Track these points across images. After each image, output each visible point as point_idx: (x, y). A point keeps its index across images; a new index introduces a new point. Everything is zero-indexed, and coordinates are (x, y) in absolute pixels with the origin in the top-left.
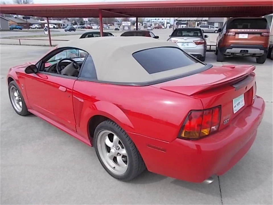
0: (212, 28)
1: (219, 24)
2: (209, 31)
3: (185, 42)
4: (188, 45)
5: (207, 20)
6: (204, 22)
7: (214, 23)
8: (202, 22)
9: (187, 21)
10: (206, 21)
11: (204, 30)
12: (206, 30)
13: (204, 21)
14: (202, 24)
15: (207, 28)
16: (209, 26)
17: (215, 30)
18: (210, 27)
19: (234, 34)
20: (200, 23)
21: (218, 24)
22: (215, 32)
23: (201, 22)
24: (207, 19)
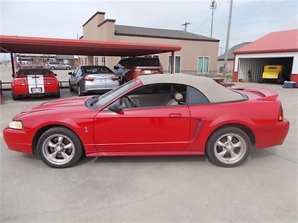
0: (63, 64)
1: (69, 61)
2: (61, 67)
3: (103, 79)
4: (105, 81)
5: (56, 57)
6: (52, 59)
7: (63, 59)
8: (50, 59)
9: (32, 57)
10: (54, 57)
11: (55, 67)
12: (57, 67)
13: (51, 57)
14: (50, 60)
15: (58, 65)
16: (59, 63)
17: (66, 67)
18: (61, 64)
19: (141, 71)
20: (48, 60)
21: (67, 60)
22: (66, 69)
23: (48, 58)
24: (55, 55)
